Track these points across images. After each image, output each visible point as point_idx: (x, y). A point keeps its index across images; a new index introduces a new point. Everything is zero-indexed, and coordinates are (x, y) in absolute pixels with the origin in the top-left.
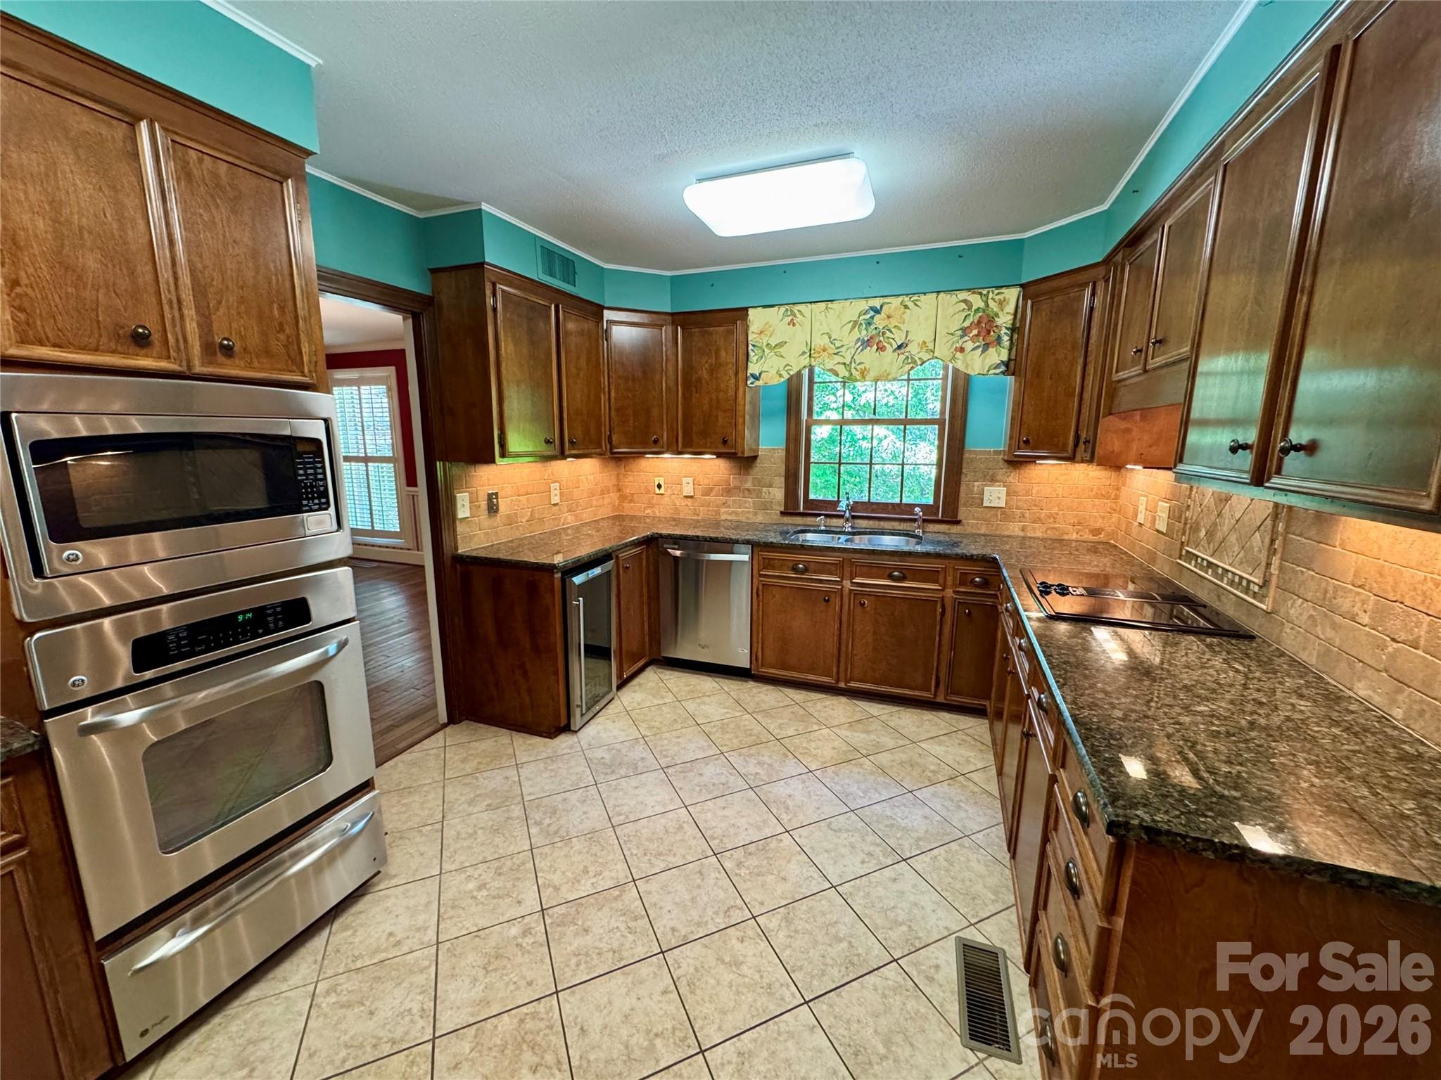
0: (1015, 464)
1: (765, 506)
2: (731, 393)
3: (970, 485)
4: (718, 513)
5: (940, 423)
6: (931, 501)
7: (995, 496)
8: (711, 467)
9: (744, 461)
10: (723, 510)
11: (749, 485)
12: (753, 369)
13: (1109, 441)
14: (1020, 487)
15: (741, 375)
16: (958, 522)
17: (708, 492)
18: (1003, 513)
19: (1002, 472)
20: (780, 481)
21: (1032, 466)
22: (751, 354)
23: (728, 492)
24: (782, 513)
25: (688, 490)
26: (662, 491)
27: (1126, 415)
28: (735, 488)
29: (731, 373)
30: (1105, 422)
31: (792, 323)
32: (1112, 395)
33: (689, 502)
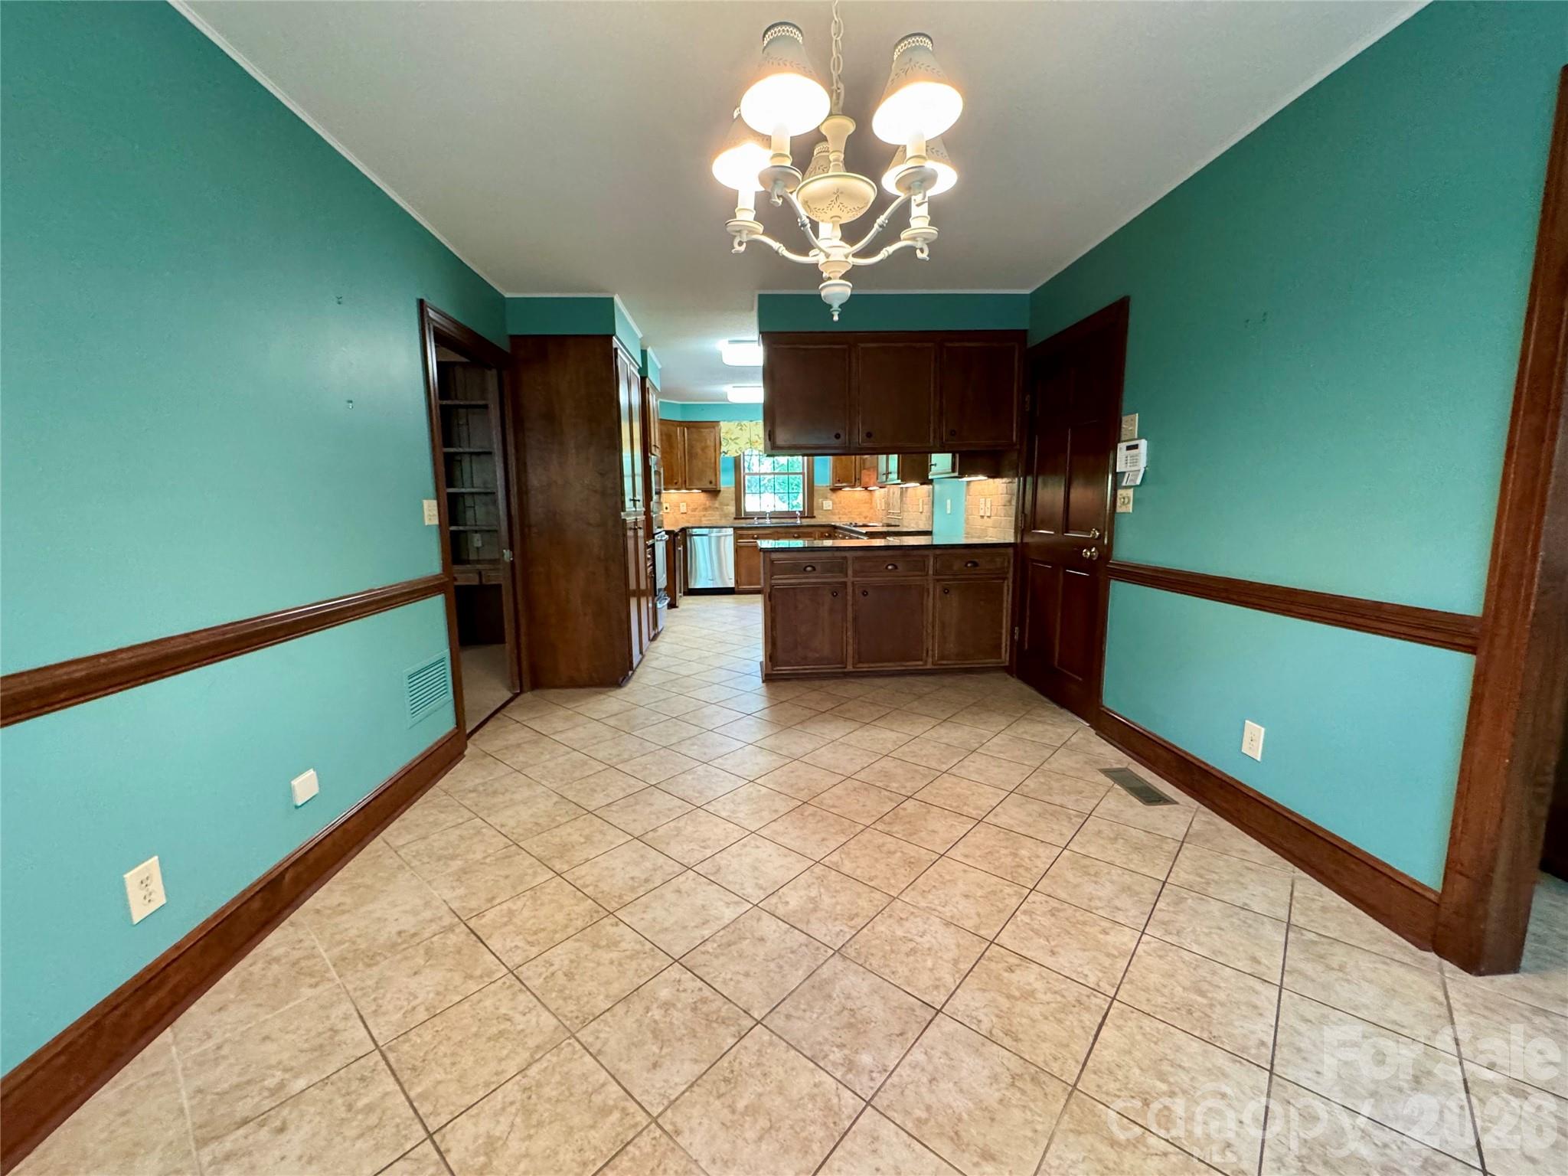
0: (834, 490)
1: (726, 516)
2: (713, 460)
3: (818, 500)
4: (701, 521)
5: (803, 474)
6: (801, 509)
7: (828, 505)
8: (697, 497)
9: (714, 492)
10: (703, 519)
11: (717, 505)
12: (723, 449)
13: (865, 479)
14: (836, 500)
15: (718, 452)
16: (814, 517)
17: (694, 510)
18: (831, 512)
19: (829, 494)
20: (733, 503)
21: (840, 492)
22: (723, 442)
23: (706, 509)
24: (735, 519)
25: (683, 509)
26: (668, 511)
27: (868, 469)
28: (710, 507)
29: (713, 451)
30: (863, 472)
31: (741, 429)
32: (864, 463)
33: (684, 516)
